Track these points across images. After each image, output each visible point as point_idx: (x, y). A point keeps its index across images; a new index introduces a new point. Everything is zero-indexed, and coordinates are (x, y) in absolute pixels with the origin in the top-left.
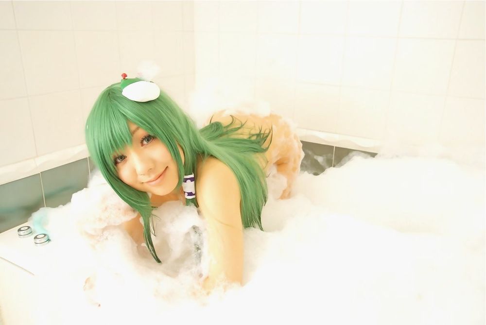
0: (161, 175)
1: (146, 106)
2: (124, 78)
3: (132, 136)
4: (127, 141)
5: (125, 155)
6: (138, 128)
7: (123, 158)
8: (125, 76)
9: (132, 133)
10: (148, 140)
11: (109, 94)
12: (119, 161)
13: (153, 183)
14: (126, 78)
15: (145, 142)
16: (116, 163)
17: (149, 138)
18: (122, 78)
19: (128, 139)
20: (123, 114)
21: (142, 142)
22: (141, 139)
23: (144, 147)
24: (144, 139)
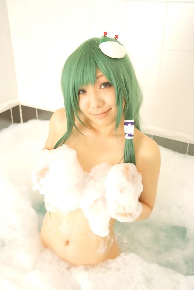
0: (104, 113)
1: (112, 61)
2: (105, 36)
3: (96, 79)
4: (91, 81)
5: (86, 90)
6: (101, 76)
7: (84, 91)
8: (106, 33)
9: (97, 78)
10: (105, 86)
11: (91, 43)
12: (81, 93)
13: (98, 116)
14: (106, 36)
15: (103, 87)
16: (79, 94)
17: (106, 84)
18: (103, 35)
19: (93, 80)
20: (95, 61)
21: (101, 85)
22: (101, 84)
23: (101, 89)
24: (102, 84)
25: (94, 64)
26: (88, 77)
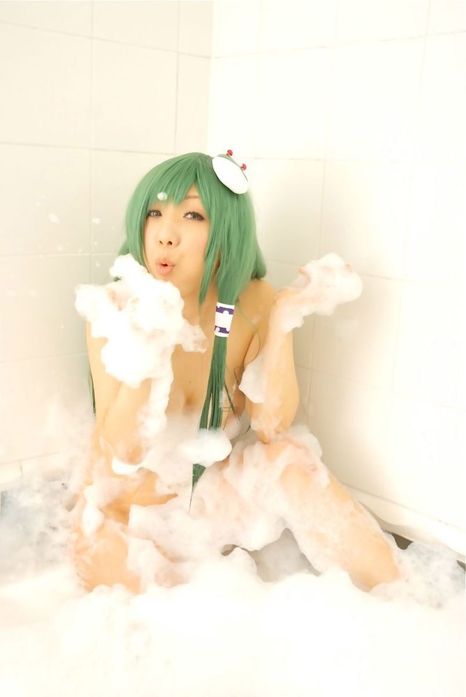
3: (185, 198)
4: (176, 198)
5: (162, 213)
6: (195, 197)
7: (159, 214)
9: (187, 197)
10: (194, 217)
12: (152, 214)
15: (189, 216)
16: (149, 215)
17: (197, 216)
19: (179, 198)
21: (187, 214)
22: (187, 212)
23: (184, 219)
24: (190, 213)
25: (192, 176)
26: (175, 190)
